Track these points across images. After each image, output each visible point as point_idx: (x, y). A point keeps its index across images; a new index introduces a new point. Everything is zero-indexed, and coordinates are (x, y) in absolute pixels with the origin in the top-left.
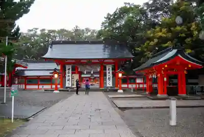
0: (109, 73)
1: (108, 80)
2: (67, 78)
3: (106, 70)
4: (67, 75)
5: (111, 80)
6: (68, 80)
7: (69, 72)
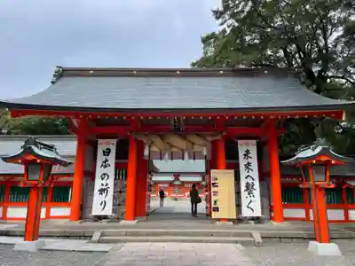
0: (248, 166)
1: (244, 194)
2: (98, 184)
3: (237, 158)
4: (99, 171)
5: (257, 192)
6: (102, 191)
7: (107, 161)
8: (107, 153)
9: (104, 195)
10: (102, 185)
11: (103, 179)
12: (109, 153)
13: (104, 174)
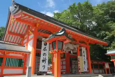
0: (84, 56)
2: (42, 58)
4: (42, 52)
7: (45, 48)
8: (45, 44)
9: (44, 62)
10: (44, 58)
11: (44, 56)
12: (46, 44)
13: (45, 53)
